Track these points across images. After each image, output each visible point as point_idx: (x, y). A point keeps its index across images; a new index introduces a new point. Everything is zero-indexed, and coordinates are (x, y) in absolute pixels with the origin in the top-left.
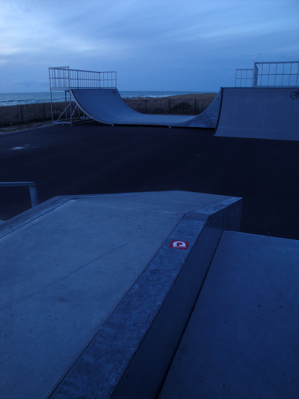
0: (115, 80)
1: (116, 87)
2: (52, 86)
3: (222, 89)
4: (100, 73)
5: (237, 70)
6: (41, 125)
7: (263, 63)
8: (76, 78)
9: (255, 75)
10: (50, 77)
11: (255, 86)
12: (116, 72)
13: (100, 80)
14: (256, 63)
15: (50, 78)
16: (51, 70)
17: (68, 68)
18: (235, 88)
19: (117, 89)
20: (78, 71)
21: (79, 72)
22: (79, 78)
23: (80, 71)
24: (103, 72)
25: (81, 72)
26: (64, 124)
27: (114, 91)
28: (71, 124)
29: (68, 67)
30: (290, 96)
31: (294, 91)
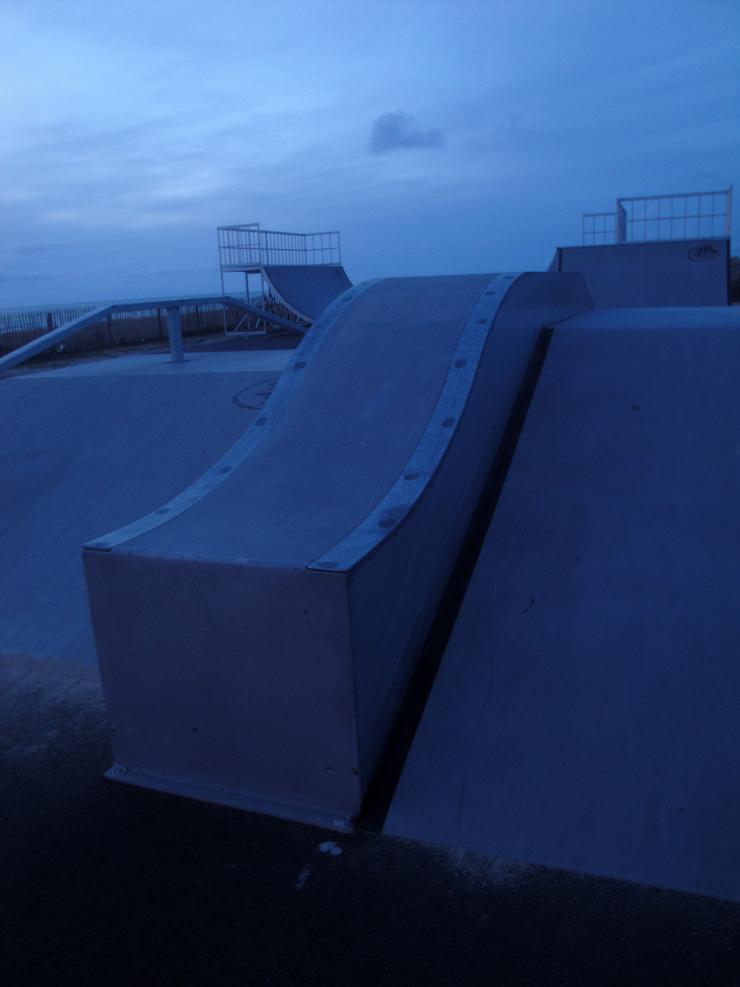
0: (338, 250)
1: (340, 264)
2: (223, 264)
3: (560, 250)
4: (304, 235)
5: (584, 216)
6: (202, 341)
7: (632, 199)
9: (620, 222)
10: (219, 245)
11: (622, 243)
13: (305, 251)
14: (619, 201)
15: (220, 248)
16: (221, 232)
17: (255, 228)
18: (584, 248)
22: (269, 247)
23: (270, 232)
24: (313, 235)
25: (272, 235)
26: (250, 336)
27: (338, 272)
28: (262, 335)
29: (257, 225)
30: (687, 257)
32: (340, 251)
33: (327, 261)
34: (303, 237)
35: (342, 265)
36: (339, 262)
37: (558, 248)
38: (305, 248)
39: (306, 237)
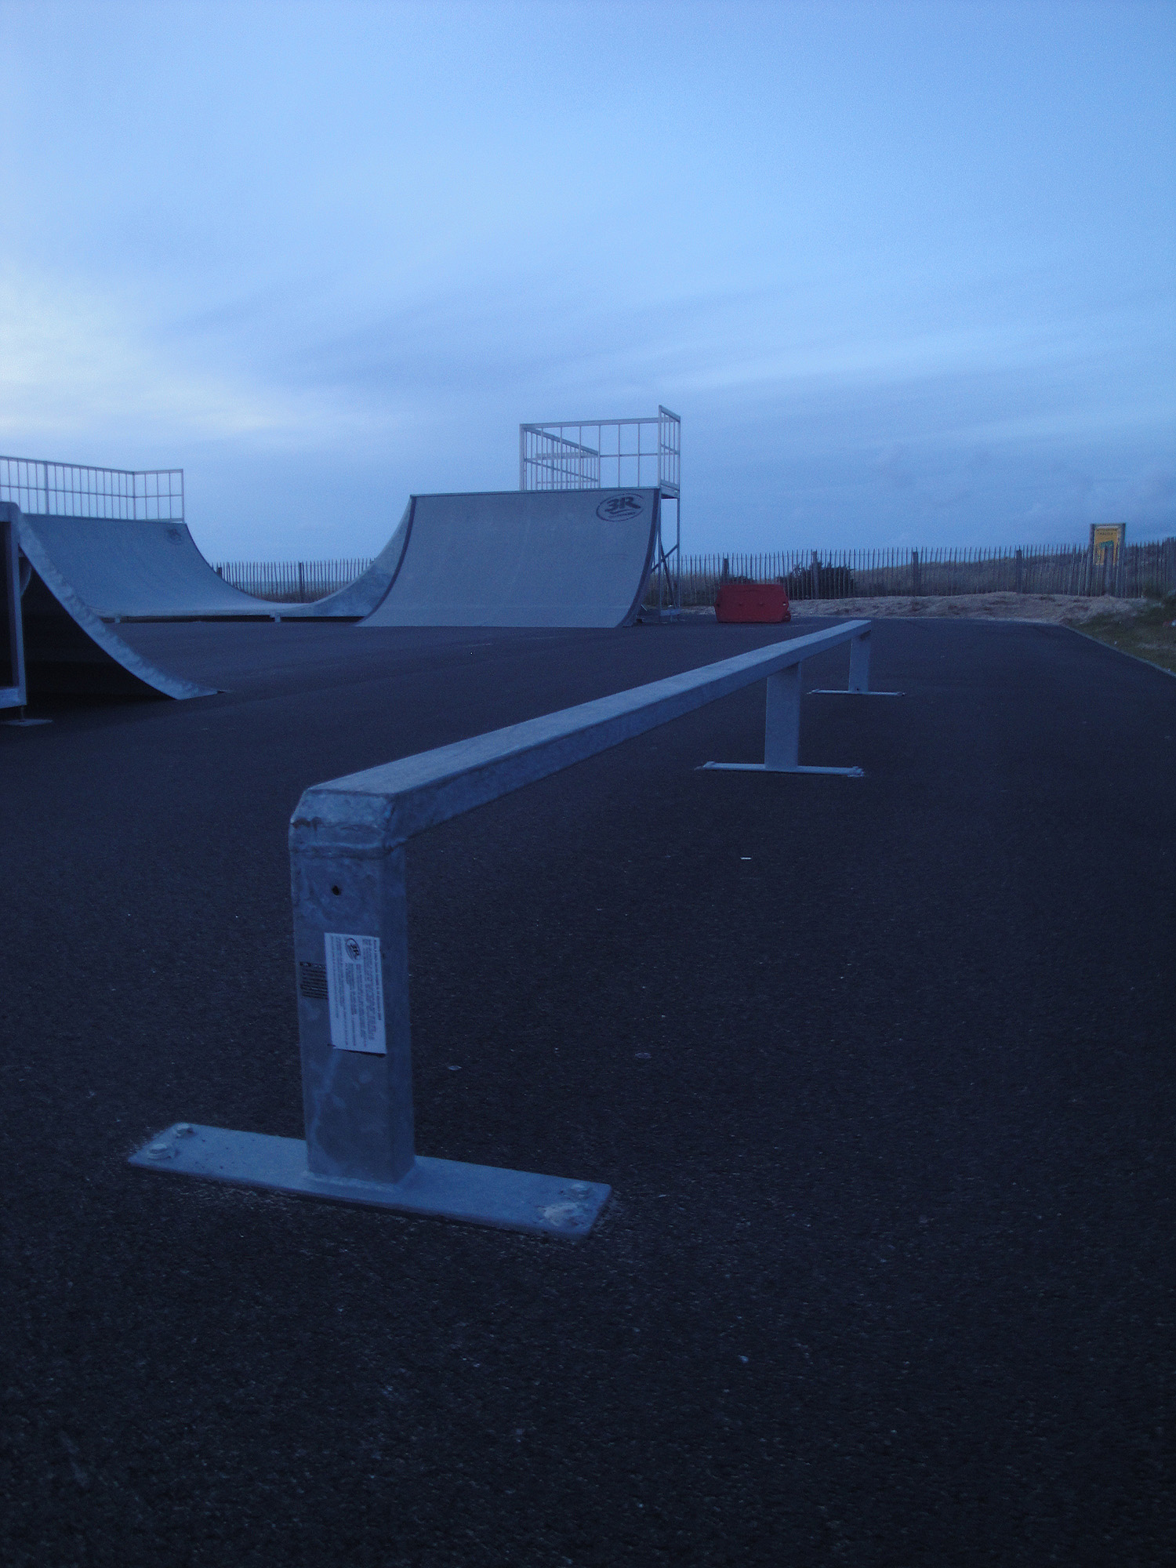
0: (181, 497)
1: (183, 519)
3: (414, 499)
4: (133, 473)
8: (42, 485)
12: (181, 471)
13: (134, 497)
19: (186, 525)
20: (46, 463)
21: (51, 468)
22: (51, 486)
23: (54, 464)
24: (145, 473)
25: (60, 468)
27: (175, 533)
30: (595, 513)
31: (605, 497)
32: (183, 499)
33: (165, 515)
34: (130, 476)
35: (186, 522)
36: (181, 517)
37: (411, 496)
38: (134, 493)
39: (136, 476)
